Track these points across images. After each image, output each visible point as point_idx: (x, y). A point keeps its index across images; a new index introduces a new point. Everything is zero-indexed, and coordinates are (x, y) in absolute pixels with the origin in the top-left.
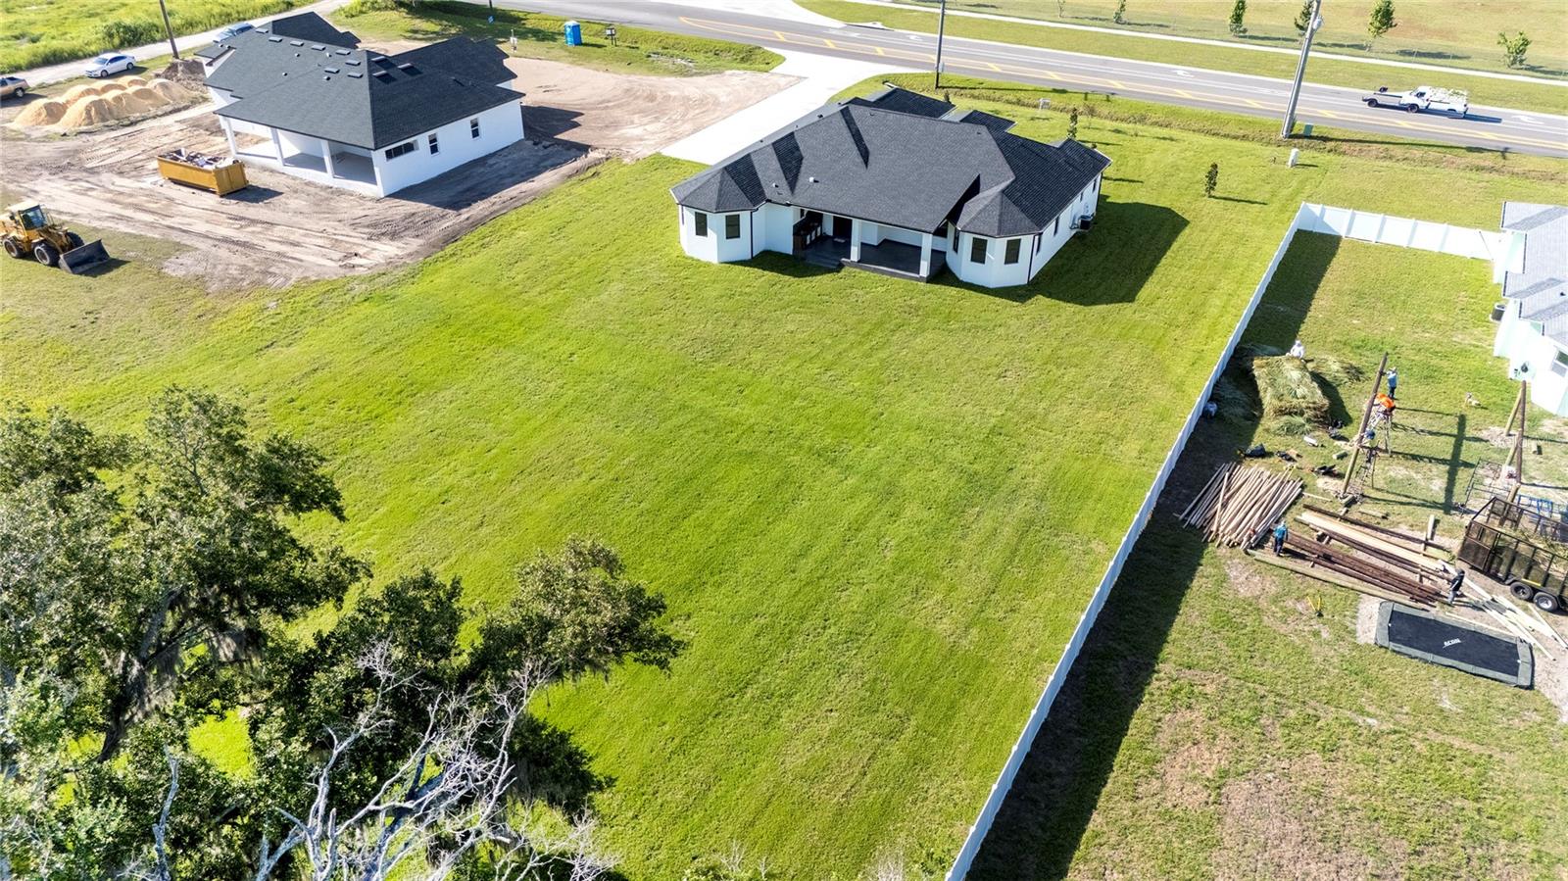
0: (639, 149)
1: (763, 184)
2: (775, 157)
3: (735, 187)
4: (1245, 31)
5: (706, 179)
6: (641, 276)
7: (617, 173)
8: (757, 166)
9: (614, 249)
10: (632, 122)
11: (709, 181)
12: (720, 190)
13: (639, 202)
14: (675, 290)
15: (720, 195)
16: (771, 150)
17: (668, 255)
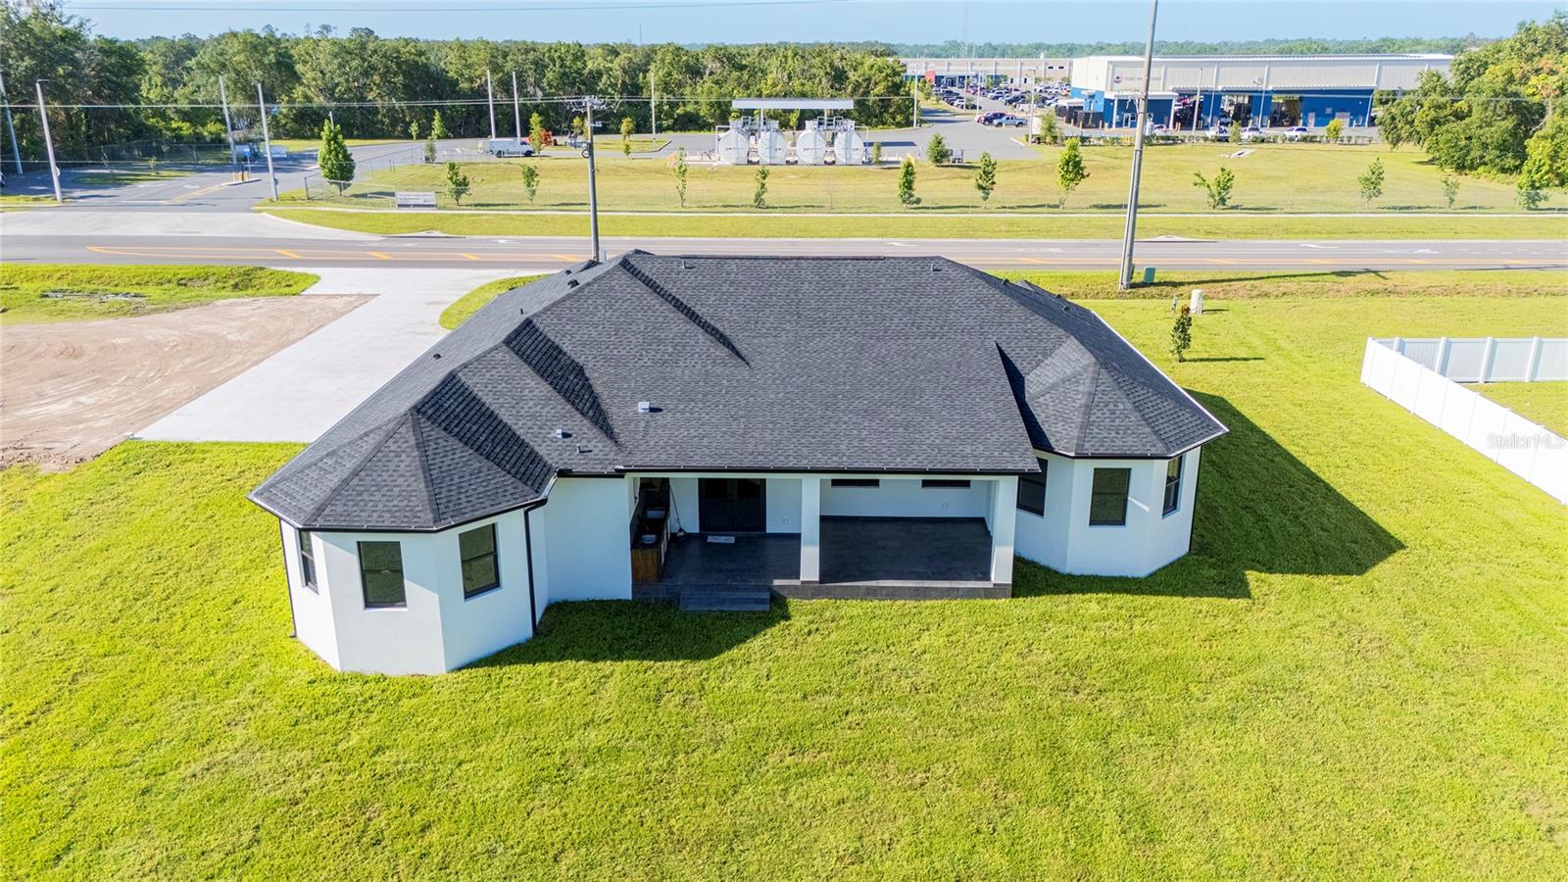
0: (76, 439)
1: (527, 438)
2: (526, 369)
3: (463, 453)
4: (918, 201)
5: (367, 446)
6: (211, 784)
7: (30, 496)
8: (488, 399)
9: (80, 709)
10: (41, 395)
11: (378, 449)
12: (427, 469)
13: (117, 556)
14: (362, 806)
15: (430, 481)
16: (508, 357)
17: (275, 683)
